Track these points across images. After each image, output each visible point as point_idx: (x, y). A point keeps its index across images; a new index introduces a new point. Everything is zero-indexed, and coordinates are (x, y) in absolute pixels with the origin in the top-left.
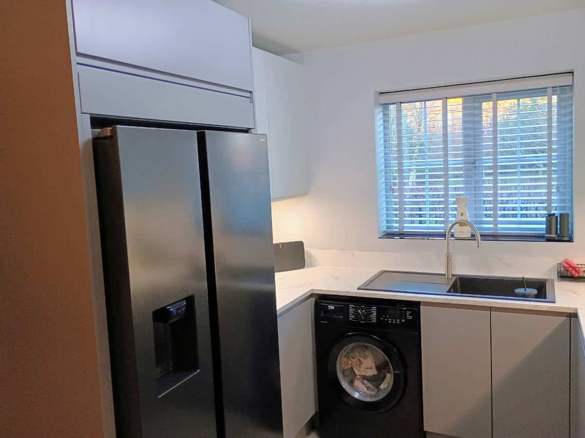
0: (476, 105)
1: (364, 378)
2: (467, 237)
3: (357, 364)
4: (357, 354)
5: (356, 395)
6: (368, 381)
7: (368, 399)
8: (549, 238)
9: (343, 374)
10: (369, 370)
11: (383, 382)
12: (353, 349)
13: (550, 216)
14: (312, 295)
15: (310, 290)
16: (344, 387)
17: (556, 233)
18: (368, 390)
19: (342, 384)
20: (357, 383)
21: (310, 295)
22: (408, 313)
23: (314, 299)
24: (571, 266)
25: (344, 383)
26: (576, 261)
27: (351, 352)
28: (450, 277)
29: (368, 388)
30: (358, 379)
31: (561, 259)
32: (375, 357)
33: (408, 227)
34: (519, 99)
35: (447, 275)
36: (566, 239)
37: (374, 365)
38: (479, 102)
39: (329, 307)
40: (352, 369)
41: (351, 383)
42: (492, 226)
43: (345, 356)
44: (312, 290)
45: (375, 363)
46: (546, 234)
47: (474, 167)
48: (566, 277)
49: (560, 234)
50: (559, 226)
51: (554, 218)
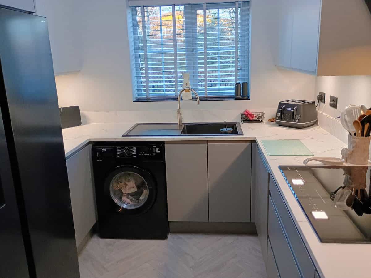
1: (129, 194)
2: (190, 99)
3: (123, 186)
4: (124, 180)
5: (125, 206)
6: (132, 196)
7: (133, 208)
8: (236, 98)
9: (115, 194)
10: (132, 189)
11: (141, 195)
12: (120, 177)
13: (237, 84)
14: (89, 143)
15: (88, 140)
16: (116, 202)
17: (241, 95)
18: (131, 202)
19: (114, 200)
20: (124, 198)
21: (88, 143)
22: (157, 149)
23: (91, 145)
24: (249, 114)
25: (115, 200)
26: (251, 111)
27: (119, 179)
28: (181, 125)
29: (131, 200)
30: (125, 196)
31: (243, 110)
32: (136, 180)
33: (152, 94)
34: (218, 9)
35: (179, 124)
36: (246, 98)
37: (135, 185)
38: (195, 10)
39: (103, 150)
40: (120, 190)
41: (120, 199)
42: (204, 92)
43: (116, 182)
44: (90, 139)
45: (135, 184)
46: (235, 95)
47: (192, 53)
48: (246, 120)
49: (243, 95)
50: (242, 91)
51: (239, 85)
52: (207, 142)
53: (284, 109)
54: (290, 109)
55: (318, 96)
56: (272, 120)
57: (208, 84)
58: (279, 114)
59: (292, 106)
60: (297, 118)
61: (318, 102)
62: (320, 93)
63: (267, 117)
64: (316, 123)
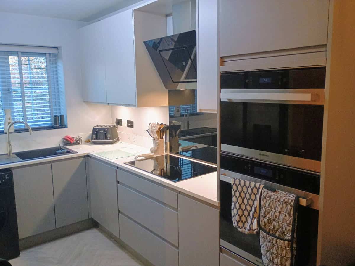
0: (6, 57)
2: (12, 131)
13: (55, 116)
17: (59, 125)
22: (6, 175)
24: (70, 139)
26: (71, 136)
28: (11, 155)
31: (63, 136)
34: (29, 57)
35: (9, 154)
36: (64, 127)
38: (7, 56)
46: (54, 125)
47: (8, 92)
48: (68, 144)
49: (61, 125)
50: (60, 121)
51: (57, 117)
52: (51, 162)
53: (98, 132)
54: (102, 131)
55: (116, 122)
56: (88, 141)
57: (28, 118)
58: (94, 136)
59: (104, 129)
60: (108, 137)
61: (117, 126)
62: (117, 119)
63: (83, 139)
64: (118, 140)
